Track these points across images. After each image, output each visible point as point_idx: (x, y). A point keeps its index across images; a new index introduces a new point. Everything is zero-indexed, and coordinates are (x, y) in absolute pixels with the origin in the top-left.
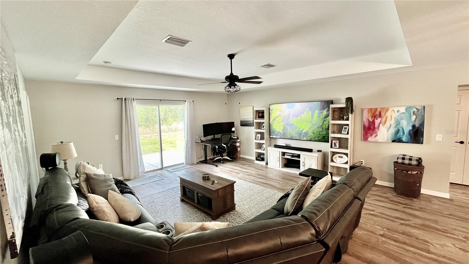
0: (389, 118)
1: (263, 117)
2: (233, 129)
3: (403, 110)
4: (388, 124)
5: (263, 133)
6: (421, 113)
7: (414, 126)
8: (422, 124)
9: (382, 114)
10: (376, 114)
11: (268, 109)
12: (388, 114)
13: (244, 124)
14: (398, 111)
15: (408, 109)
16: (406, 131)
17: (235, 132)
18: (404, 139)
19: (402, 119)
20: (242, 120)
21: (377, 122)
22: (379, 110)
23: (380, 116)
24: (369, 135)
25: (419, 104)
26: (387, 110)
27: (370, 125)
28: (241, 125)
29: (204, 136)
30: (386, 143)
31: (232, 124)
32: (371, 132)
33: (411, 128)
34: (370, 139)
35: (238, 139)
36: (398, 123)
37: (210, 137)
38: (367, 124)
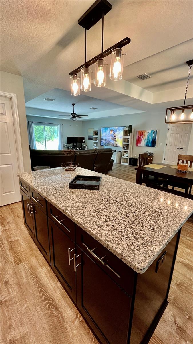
0: (145, 135)
1: (97, 134)
2: (84, 141)
3: (150, 132)
4: (145, 139)
5: (97, 143)
6: (155, 133)
7: (153, 139)
8: (155, 139)
9: (143, 134)
10: (141, 134)
11: (100, 130)
12: (145, 134)
13: (90, 138)
14: (148, 132)
15: (151, 131)
16: (150, 141)
17: (85, 142)
18: (150, 145)
19: (149, 136)
20: (89, 136)
21: (141, 137)
22: (142, 131)
23: (142, 134)
24: (138, 143)
25: (155, 129)
26: (145, 132)
27: (139, 139)
28: (88, 139)
29: (68, 143)
30: (144, 147)
31: (83, 138)
32: (139, 142)
33: (152, 140)
34: (139, 145)
35: (86, 146)
36: (148, 138)
37: (71, 144)
38: (138, 139)
